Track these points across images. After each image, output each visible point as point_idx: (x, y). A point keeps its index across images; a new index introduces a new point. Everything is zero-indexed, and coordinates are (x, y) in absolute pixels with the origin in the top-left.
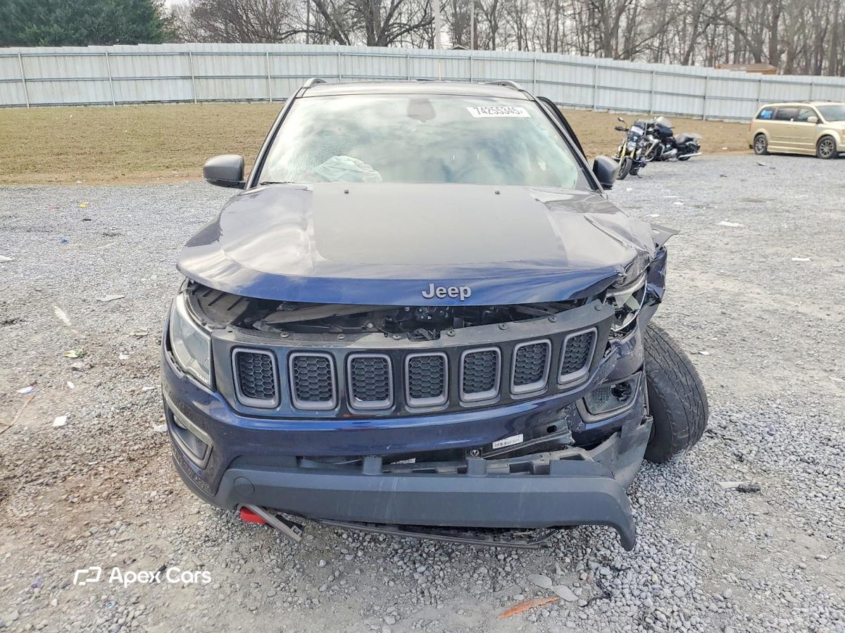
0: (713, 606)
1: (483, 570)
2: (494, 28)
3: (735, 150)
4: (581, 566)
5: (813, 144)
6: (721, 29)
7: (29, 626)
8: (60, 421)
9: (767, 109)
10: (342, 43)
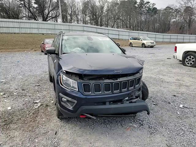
0: (160, 124)
1: (119, 124)
2: (71, 18)
3: (126, 46)
4: (136, 121)
5: (141, 45)
6: (119, 21)
7: (34, 146)
8: (9, 108)
9: (132, 38)
10: (36, 20)
